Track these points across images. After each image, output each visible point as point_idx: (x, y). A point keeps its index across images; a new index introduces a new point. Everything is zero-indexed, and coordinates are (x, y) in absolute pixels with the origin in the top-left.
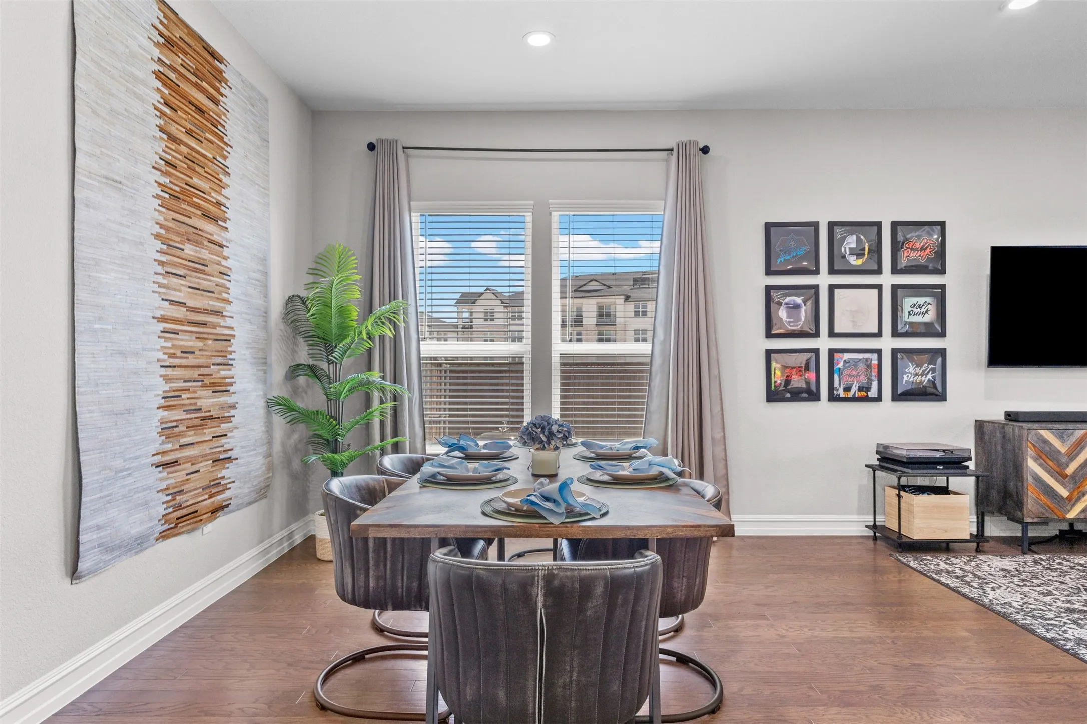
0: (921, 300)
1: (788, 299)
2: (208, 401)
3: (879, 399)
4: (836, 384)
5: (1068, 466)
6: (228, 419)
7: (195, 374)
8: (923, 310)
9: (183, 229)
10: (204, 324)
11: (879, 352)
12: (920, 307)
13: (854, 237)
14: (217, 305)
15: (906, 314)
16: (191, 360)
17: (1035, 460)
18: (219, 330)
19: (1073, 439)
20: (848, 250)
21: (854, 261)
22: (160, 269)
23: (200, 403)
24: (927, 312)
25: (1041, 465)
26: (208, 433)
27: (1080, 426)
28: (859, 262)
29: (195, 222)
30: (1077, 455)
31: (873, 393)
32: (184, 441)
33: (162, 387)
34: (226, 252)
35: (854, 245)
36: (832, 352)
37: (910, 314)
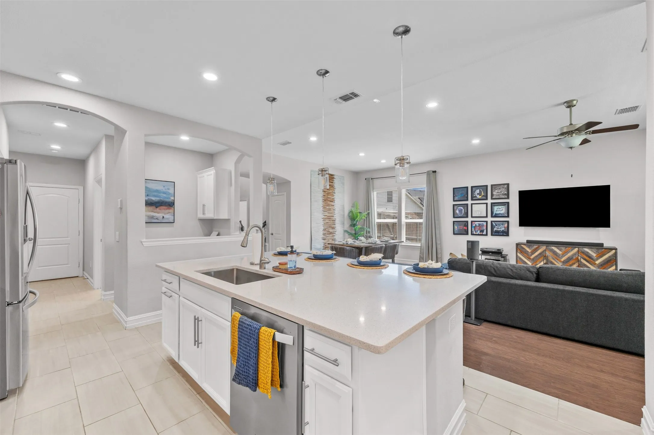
0: (500, 207)
1: (459, 208)
2: (331, 230)
3: (487, 235)
4: (473, 230)
5: (531, 256)
6: (335, 233)
7: (329, 226)
8: (501, 209)
9: (326, 205)
10: (330, 218)
11: (487, 222)
12: (500, 209)
13: (479, 190)
14: (332, 215)
15: (495, 211)
16: (328, 224)
17: (520, 253)
18: (333, 219)
19: (533, 248)
20: (476, 194)
21: (479, 197)
22: (323, 211)
23: (329, 230)
24: (502, 210)
25: (522, 255)
26: (331, 235)
27: (536, 244)
28: (480, 197)
29: (328, 203)
30: (535, 253)
31: (485, 233)
32: (327, 236)
33: (323, 228)
34: (334, 206)
35: (478, 192)
36: (472, 222)
37: (496, 211)
